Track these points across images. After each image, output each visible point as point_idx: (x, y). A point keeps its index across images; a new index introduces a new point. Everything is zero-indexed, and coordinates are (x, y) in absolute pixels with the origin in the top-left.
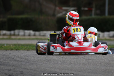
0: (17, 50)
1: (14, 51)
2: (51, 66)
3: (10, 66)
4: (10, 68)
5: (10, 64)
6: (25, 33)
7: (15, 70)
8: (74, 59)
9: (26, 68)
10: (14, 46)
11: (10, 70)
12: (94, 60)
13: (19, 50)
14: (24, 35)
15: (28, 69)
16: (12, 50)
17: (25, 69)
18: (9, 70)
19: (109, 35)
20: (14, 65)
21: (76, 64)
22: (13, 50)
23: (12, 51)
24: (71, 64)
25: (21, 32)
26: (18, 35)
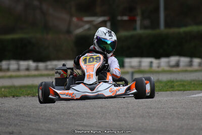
0: (14, 97)
1: (8, 98)
2: (84, 123)
3: (11, 125)
4: (11, 129)
5: (9, 122)
6: (19, 65)
7: (21, 132)
8: (121, 108)
9: (39, 128)
10: (7, 90)
11: (12, 133)
12: (158, 108)
13: (17, 96)
14: (18, 70)
15: (43, 130)
16: (5, 96)
17: (39, 130)
18: (10, 133)
19: (169, 62)
20: (17, 124)
21: (128, 117)
22: (7, 96)
23: (6, 99)
24: (119, 118)
25: (13, 65)
26: (8, 70)
